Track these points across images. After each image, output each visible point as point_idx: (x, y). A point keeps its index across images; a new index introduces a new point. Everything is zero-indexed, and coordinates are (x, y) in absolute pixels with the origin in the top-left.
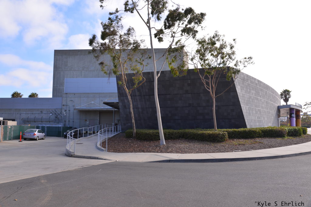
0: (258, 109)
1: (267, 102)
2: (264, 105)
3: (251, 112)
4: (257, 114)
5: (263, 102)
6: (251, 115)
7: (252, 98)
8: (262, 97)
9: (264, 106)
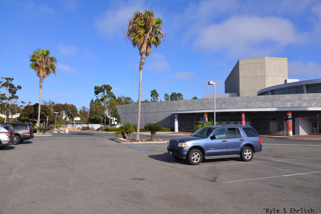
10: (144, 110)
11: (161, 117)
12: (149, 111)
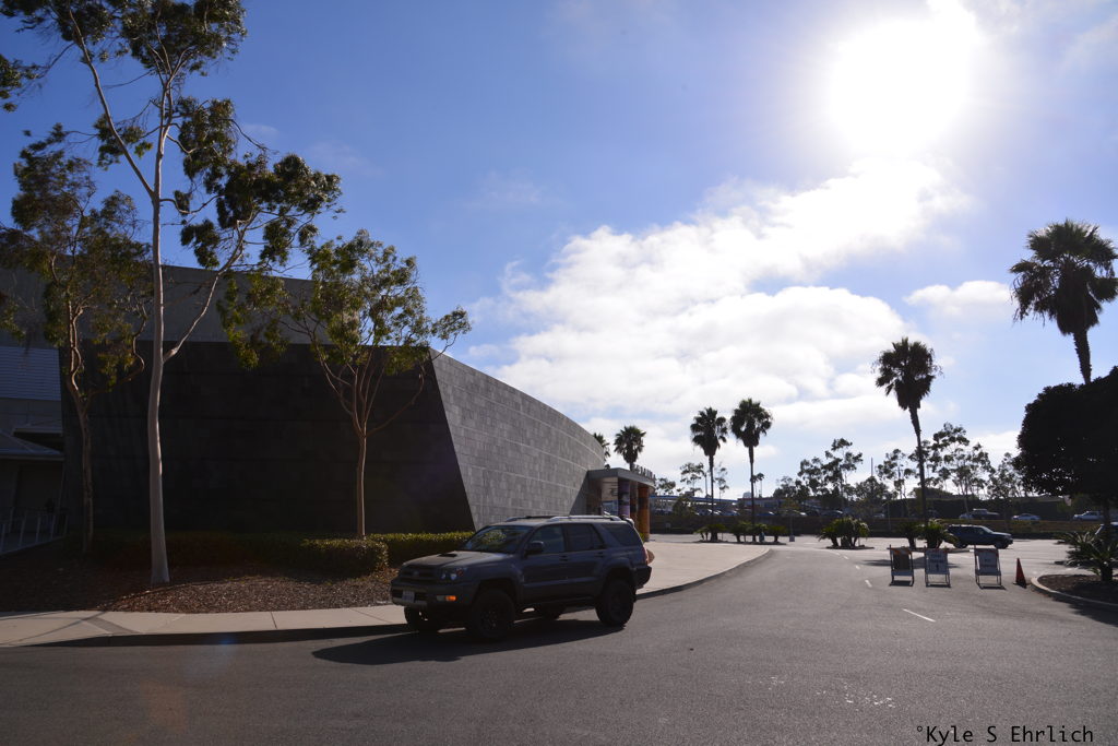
0: (518, 478)
1: (548, 459)
2: (537, 466)
3: (492, 485)
4: (511, 493)
5: (535, 458)
6: (493, 493)
7: (499, 443)
8: (532, 441)
9: (537, 469)
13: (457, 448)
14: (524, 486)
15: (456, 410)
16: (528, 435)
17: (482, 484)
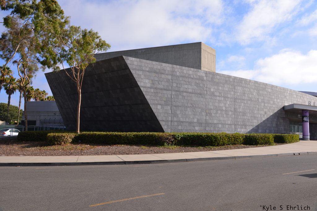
3: (178, 112)
4: (197, 116)
6: (180, 116)
10: (232, 93)
11: (264, 113)
12: (243, 97)
13: (147, 97)
14: (209, 114)
15: (147, 81)
16: (212, 90)
17: (170, 113)
